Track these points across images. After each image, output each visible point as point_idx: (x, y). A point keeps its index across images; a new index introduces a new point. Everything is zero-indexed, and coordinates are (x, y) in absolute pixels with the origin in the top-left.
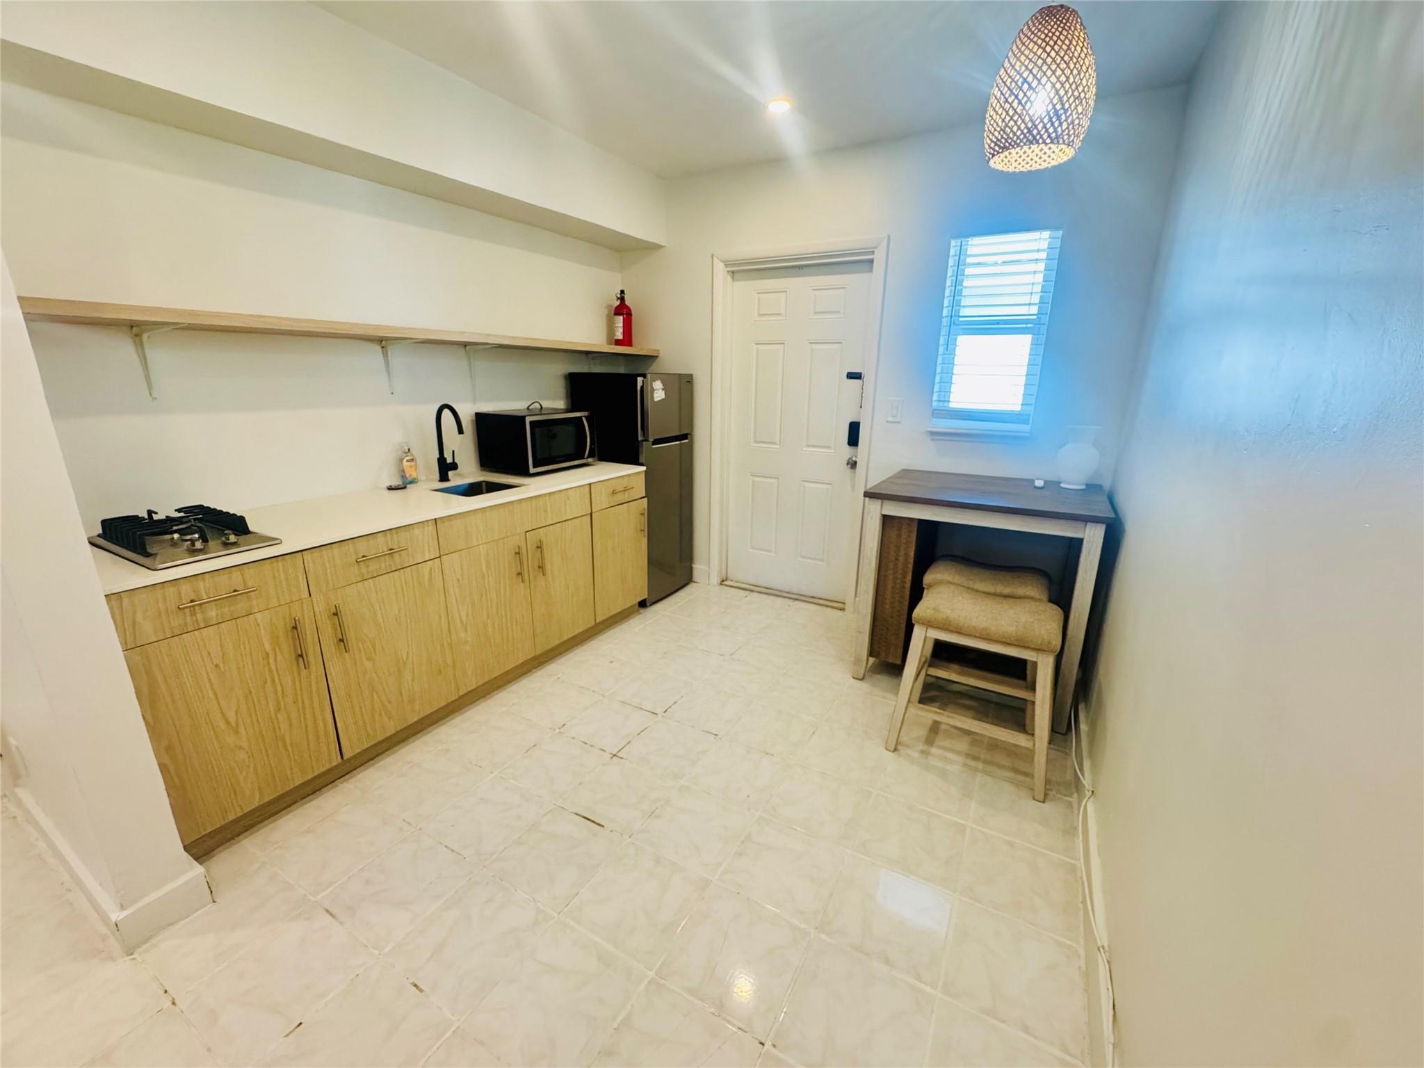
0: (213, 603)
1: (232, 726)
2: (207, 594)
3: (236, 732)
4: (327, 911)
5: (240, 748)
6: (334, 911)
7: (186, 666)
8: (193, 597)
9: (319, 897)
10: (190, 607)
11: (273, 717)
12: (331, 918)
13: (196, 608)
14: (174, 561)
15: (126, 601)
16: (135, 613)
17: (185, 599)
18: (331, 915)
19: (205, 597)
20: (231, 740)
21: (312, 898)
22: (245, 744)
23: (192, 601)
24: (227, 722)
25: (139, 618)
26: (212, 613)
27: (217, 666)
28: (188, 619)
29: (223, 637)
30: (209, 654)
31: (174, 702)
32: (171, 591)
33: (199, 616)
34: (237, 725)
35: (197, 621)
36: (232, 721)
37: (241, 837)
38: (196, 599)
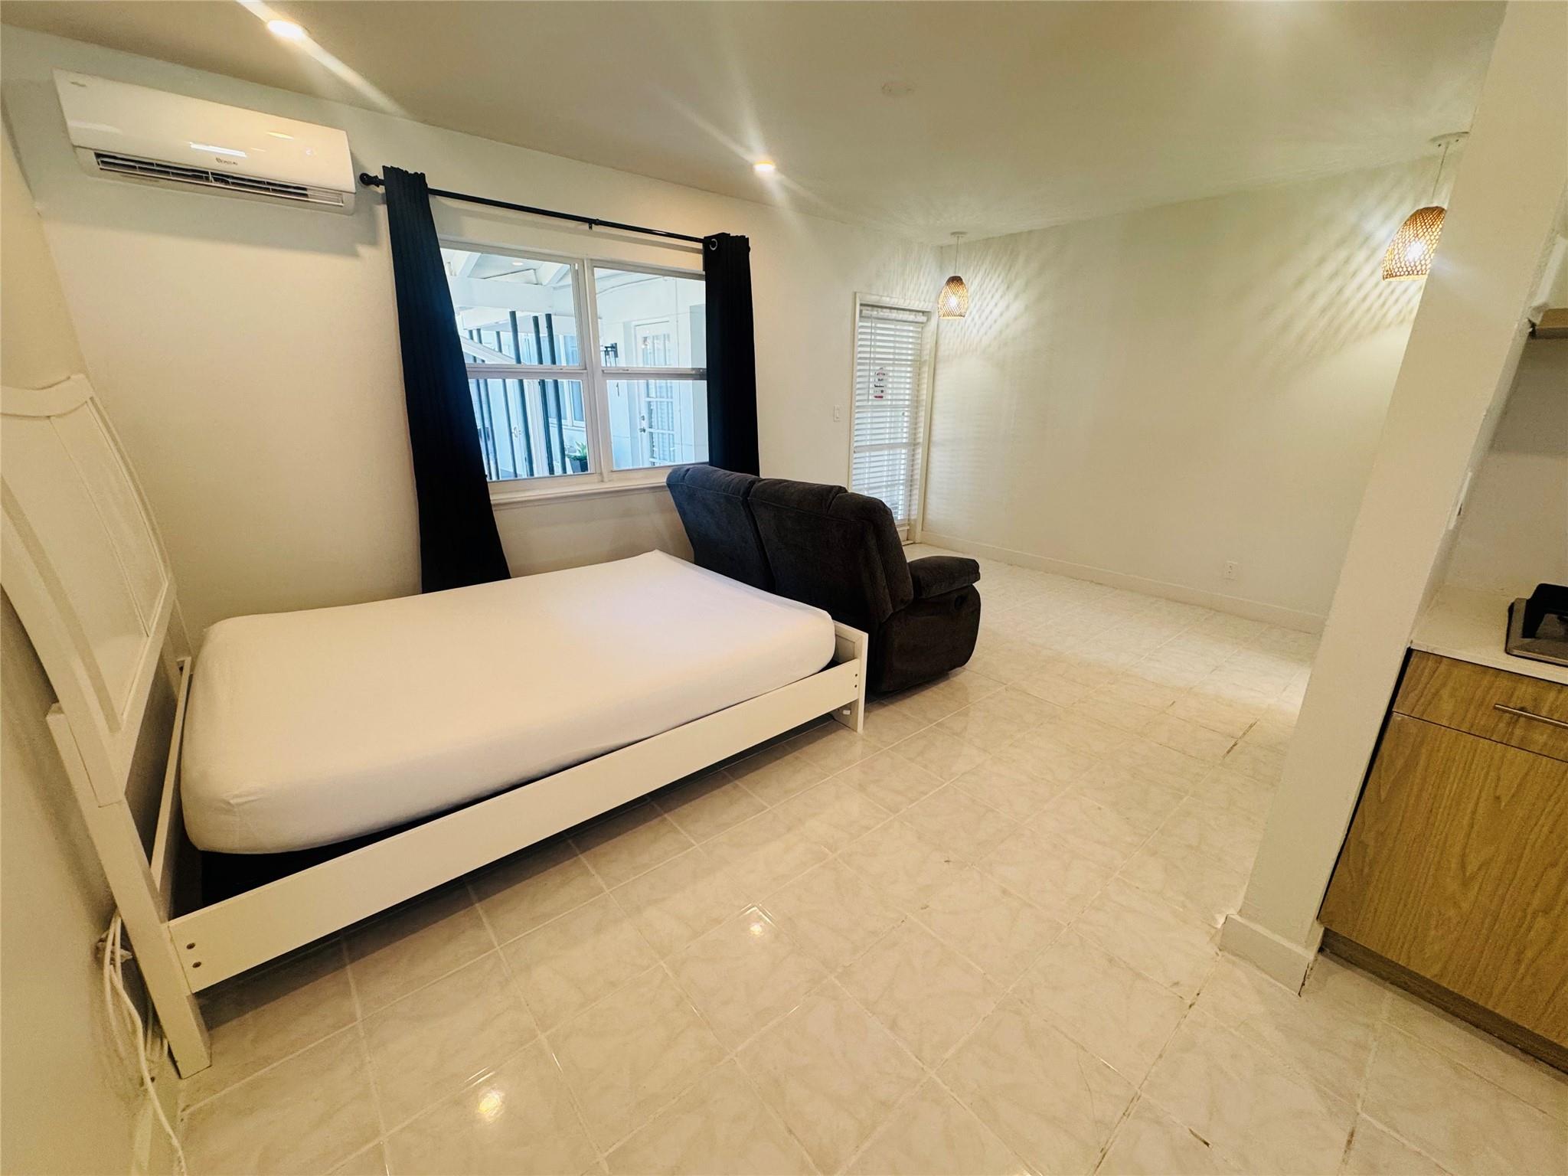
0: (1552, 727)
1: (1464, 875)
2: (1551, 710)
3: (1465, 884)
4: (1352, 1135)
5: (1456, 905)
6: (1356, 1145)
7: (1460, 773)
8: (1528, 705)
9: (1364, 1115)
10: (1515, 714)
11: (1530, 911)
12: (1345, 1142)
13: (1522, 719)
14: (1543, 654)
15: (1443, 668)
16: (1444, 685)
17: (1515, 702)
18: (1349, 1142)
19: (1544, 713)
20: (1452, 886)
21: (1359, 1105)
22: (1465, 906)
23: (1522, 709)
24: (1463, 866)
25: (1445, 693)
26: (1540, 737)
27: (1498, 798)
28: (1502, 725)
29: (1532, 773)
30: (1499, 779)
31: (1419, 797)
32: (1504, 683)
33: (1518, 732)
34: (1473, 878)
35: (1512, 733)
36: (1471, 869)
37: (1394, 988)
38: (1529, 708)
